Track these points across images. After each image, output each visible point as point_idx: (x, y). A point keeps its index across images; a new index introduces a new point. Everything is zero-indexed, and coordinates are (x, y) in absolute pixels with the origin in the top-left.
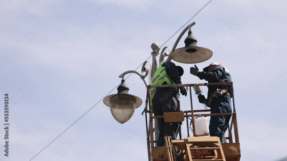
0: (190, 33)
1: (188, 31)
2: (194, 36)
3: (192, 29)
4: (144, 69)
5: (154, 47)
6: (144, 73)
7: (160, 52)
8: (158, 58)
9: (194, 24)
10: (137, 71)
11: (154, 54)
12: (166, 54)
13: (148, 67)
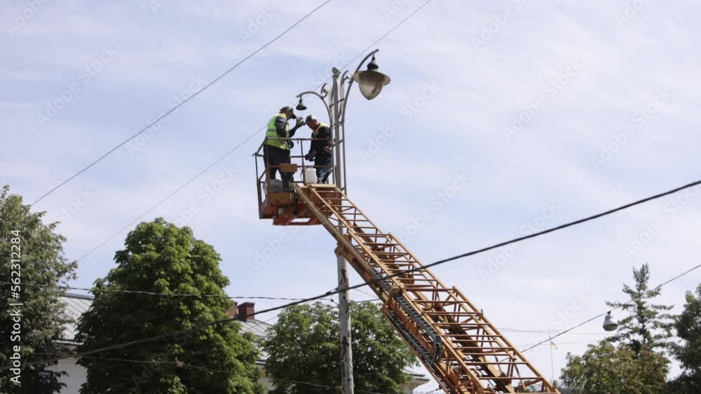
0: (373, 59)
1: (371, 57)
2: (377, 62)
3: (376, 55)
4: (323, 90)
5: (335, 71)
6: (324, 94)
7: (341, 76)
8: (339, 81)
9: (377, 50)
10: (315, 91)
11: (335, 77)
12: (347, 77)
13: (329, 88)
